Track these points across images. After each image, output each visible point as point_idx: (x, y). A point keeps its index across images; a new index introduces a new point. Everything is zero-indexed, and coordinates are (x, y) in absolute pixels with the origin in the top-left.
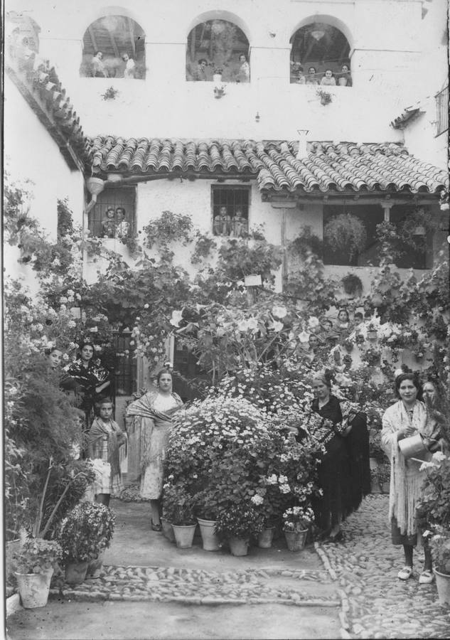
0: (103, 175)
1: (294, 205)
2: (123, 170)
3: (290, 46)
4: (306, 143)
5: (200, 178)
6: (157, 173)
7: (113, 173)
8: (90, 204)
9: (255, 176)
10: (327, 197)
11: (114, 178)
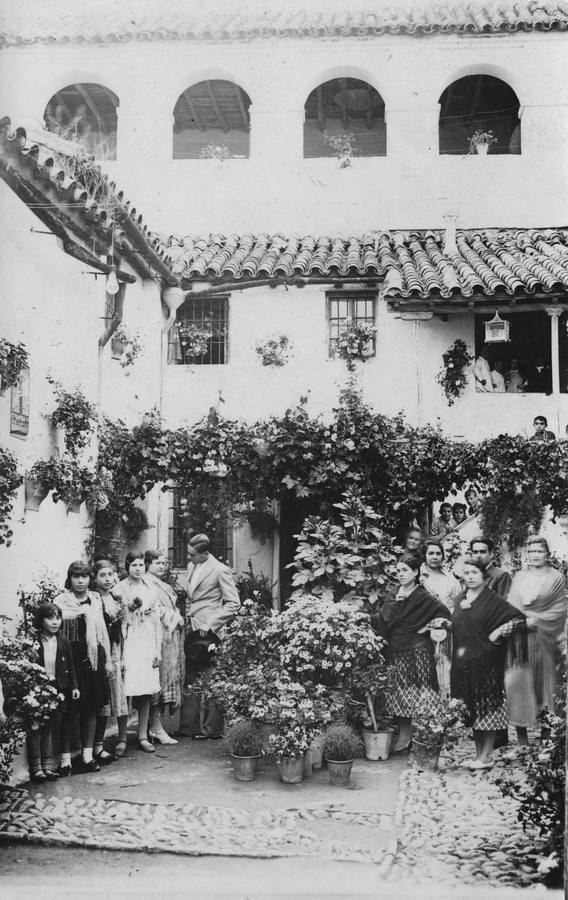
0: (186, 284)
1: (429, 315)
2: (211, 277)
3: (439, 107)
4: (455, 232)
5: (310, 283)
6: (254, 279)
7: (198, 281)
8: (170, 319)
9: (382, 279)
10: (472, 304)
11: (199, 287)
